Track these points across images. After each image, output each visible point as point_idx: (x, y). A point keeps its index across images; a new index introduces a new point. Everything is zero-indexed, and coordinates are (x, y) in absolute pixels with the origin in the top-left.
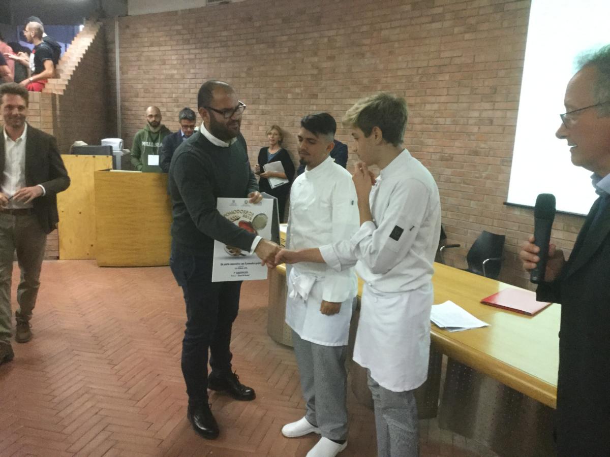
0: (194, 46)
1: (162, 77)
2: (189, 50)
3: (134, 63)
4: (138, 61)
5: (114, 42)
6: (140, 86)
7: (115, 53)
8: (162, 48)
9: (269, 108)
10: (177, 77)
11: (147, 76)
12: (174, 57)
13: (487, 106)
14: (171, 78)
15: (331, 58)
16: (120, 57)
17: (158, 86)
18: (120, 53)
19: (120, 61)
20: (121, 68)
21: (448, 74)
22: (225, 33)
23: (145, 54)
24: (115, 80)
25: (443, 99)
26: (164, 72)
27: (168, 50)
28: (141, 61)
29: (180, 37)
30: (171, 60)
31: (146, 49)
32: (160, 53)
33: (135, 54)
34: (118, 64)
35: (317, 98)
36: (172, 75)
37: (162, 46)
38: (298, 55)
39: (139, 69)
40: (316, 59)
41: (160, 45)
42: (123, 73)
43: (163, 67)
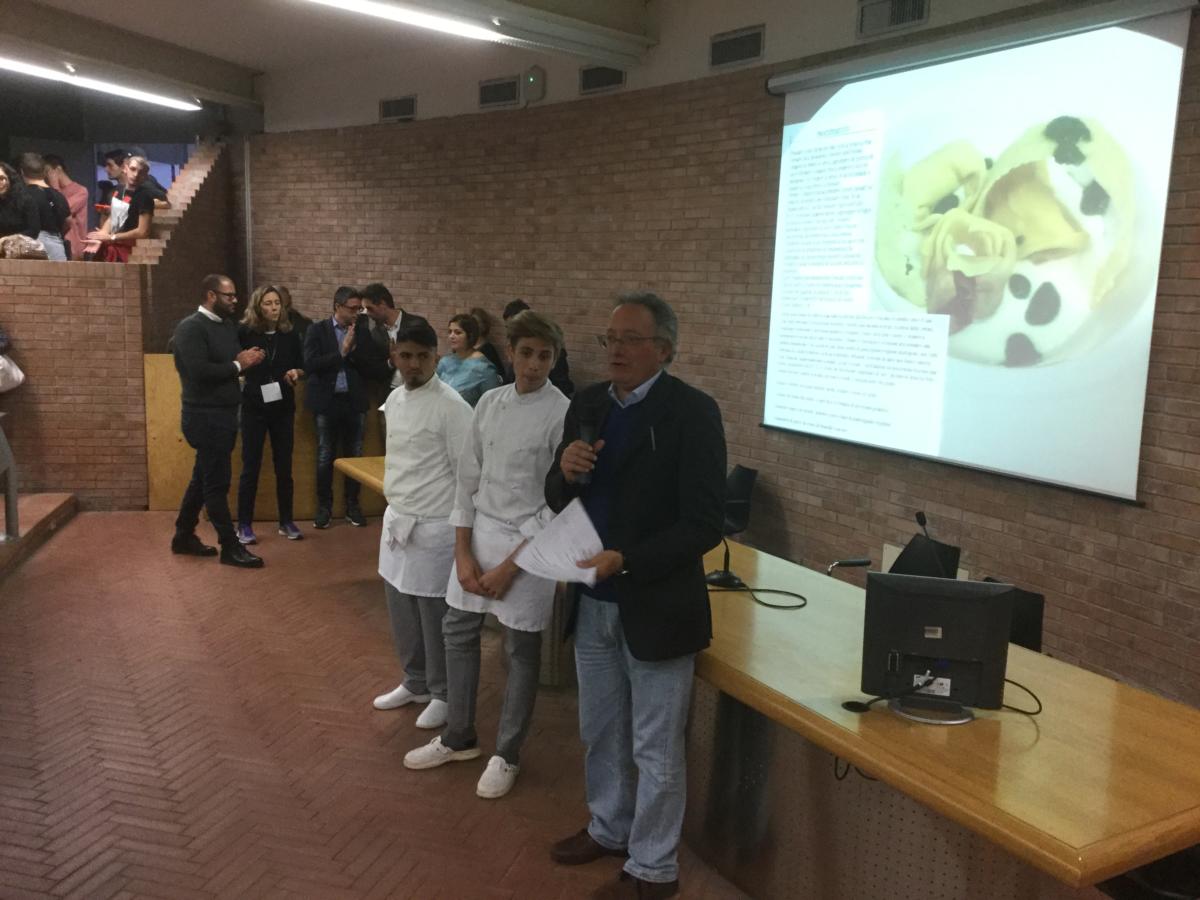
0: (361, 184)
1: (316, 230)
2: (355, 189)
3: (273, 208)
4: (279, 203)
5: (242, 173)
6: (282, 243)
7: (244, 190)
8: (316, 186)
9: (470, 281)
10: (337, 230)
11: (292, 227)
12: (333, 200)
13: (739, 288)
14: (327, 231)
15: (552, 211)
16: (252, 197)
17: (310, 243)
18: (252, 191)
19: (253, 203)
20: (254, 214)
21: (694, 243)
22: (405, 166)
23: (290, 194)
24: (245, 232)
25: (689, 277)
26: (318, 222)
27: (324, 189)
28: (282, 204)
29: (341, 169)
30: (329, 203)
31: (291, 186)
32: (312, 193)
33: (275, 193)
34: (248, 207)
35: (534, 269)
36: (331, 227)
37: (315, 181)
38: (508, 204)
39: (281, 216)
40: (532, 211)
41: (312, 180)
42: (256, 222)
43: (317, 214)
